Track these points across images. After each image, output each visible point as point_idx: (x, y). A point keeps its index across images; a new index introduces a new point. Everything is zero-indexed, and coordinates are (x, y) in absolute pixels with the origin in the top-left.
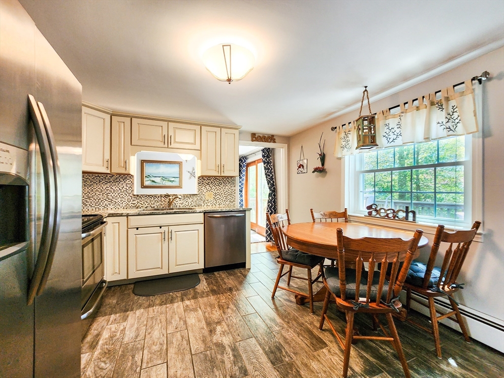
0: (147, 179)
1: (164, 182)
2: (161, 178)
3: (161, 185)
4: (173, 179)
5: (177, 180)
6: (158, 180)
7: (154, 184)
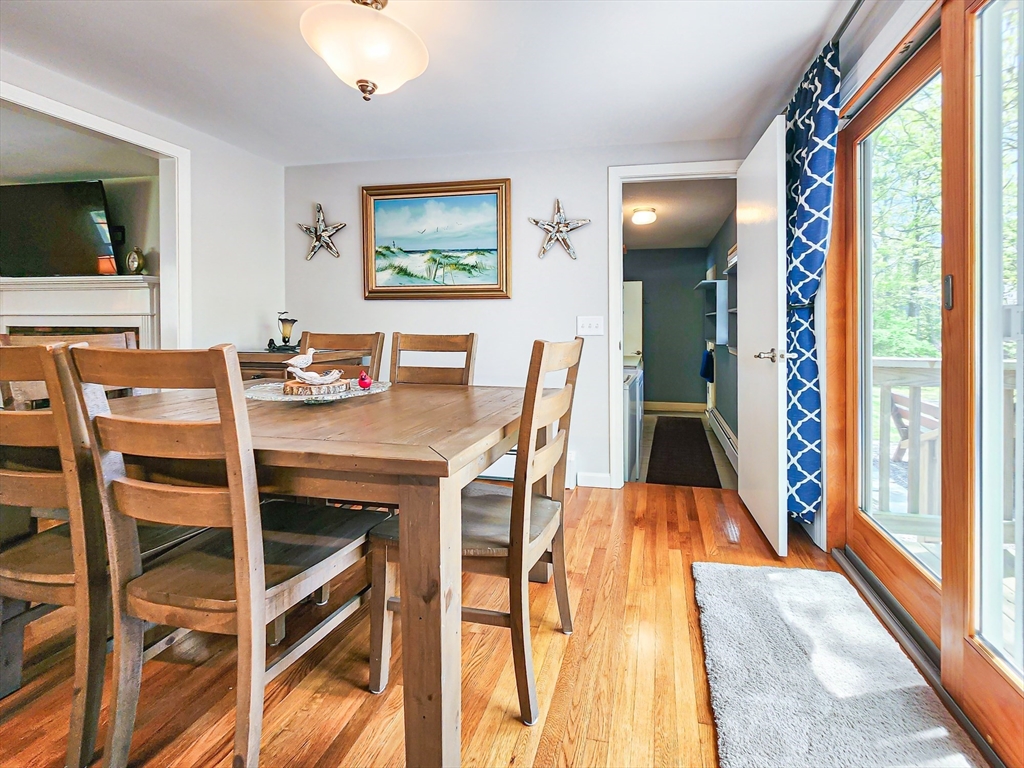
0: (382, 262)
1: (440, 272)
2: (428, 256)
3: (430, 285)
4: (472, 260)
5: (489, 261)
6: (418, 264)
7: (406, 283)
